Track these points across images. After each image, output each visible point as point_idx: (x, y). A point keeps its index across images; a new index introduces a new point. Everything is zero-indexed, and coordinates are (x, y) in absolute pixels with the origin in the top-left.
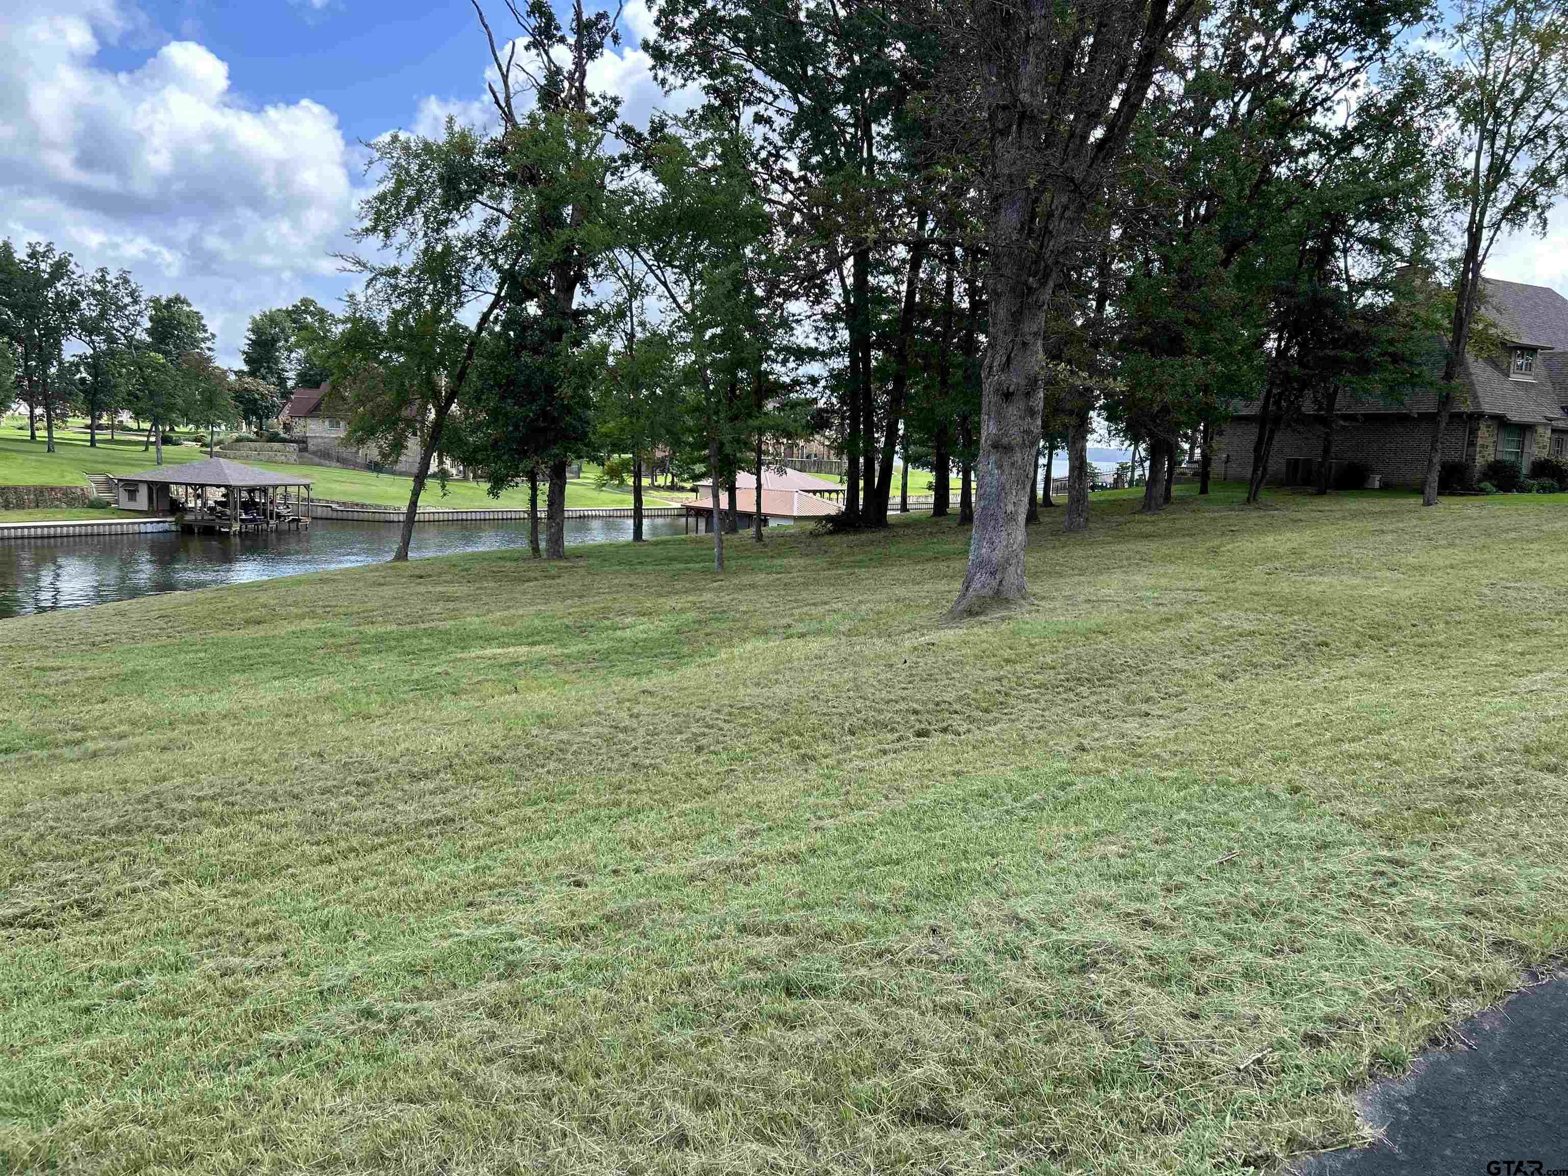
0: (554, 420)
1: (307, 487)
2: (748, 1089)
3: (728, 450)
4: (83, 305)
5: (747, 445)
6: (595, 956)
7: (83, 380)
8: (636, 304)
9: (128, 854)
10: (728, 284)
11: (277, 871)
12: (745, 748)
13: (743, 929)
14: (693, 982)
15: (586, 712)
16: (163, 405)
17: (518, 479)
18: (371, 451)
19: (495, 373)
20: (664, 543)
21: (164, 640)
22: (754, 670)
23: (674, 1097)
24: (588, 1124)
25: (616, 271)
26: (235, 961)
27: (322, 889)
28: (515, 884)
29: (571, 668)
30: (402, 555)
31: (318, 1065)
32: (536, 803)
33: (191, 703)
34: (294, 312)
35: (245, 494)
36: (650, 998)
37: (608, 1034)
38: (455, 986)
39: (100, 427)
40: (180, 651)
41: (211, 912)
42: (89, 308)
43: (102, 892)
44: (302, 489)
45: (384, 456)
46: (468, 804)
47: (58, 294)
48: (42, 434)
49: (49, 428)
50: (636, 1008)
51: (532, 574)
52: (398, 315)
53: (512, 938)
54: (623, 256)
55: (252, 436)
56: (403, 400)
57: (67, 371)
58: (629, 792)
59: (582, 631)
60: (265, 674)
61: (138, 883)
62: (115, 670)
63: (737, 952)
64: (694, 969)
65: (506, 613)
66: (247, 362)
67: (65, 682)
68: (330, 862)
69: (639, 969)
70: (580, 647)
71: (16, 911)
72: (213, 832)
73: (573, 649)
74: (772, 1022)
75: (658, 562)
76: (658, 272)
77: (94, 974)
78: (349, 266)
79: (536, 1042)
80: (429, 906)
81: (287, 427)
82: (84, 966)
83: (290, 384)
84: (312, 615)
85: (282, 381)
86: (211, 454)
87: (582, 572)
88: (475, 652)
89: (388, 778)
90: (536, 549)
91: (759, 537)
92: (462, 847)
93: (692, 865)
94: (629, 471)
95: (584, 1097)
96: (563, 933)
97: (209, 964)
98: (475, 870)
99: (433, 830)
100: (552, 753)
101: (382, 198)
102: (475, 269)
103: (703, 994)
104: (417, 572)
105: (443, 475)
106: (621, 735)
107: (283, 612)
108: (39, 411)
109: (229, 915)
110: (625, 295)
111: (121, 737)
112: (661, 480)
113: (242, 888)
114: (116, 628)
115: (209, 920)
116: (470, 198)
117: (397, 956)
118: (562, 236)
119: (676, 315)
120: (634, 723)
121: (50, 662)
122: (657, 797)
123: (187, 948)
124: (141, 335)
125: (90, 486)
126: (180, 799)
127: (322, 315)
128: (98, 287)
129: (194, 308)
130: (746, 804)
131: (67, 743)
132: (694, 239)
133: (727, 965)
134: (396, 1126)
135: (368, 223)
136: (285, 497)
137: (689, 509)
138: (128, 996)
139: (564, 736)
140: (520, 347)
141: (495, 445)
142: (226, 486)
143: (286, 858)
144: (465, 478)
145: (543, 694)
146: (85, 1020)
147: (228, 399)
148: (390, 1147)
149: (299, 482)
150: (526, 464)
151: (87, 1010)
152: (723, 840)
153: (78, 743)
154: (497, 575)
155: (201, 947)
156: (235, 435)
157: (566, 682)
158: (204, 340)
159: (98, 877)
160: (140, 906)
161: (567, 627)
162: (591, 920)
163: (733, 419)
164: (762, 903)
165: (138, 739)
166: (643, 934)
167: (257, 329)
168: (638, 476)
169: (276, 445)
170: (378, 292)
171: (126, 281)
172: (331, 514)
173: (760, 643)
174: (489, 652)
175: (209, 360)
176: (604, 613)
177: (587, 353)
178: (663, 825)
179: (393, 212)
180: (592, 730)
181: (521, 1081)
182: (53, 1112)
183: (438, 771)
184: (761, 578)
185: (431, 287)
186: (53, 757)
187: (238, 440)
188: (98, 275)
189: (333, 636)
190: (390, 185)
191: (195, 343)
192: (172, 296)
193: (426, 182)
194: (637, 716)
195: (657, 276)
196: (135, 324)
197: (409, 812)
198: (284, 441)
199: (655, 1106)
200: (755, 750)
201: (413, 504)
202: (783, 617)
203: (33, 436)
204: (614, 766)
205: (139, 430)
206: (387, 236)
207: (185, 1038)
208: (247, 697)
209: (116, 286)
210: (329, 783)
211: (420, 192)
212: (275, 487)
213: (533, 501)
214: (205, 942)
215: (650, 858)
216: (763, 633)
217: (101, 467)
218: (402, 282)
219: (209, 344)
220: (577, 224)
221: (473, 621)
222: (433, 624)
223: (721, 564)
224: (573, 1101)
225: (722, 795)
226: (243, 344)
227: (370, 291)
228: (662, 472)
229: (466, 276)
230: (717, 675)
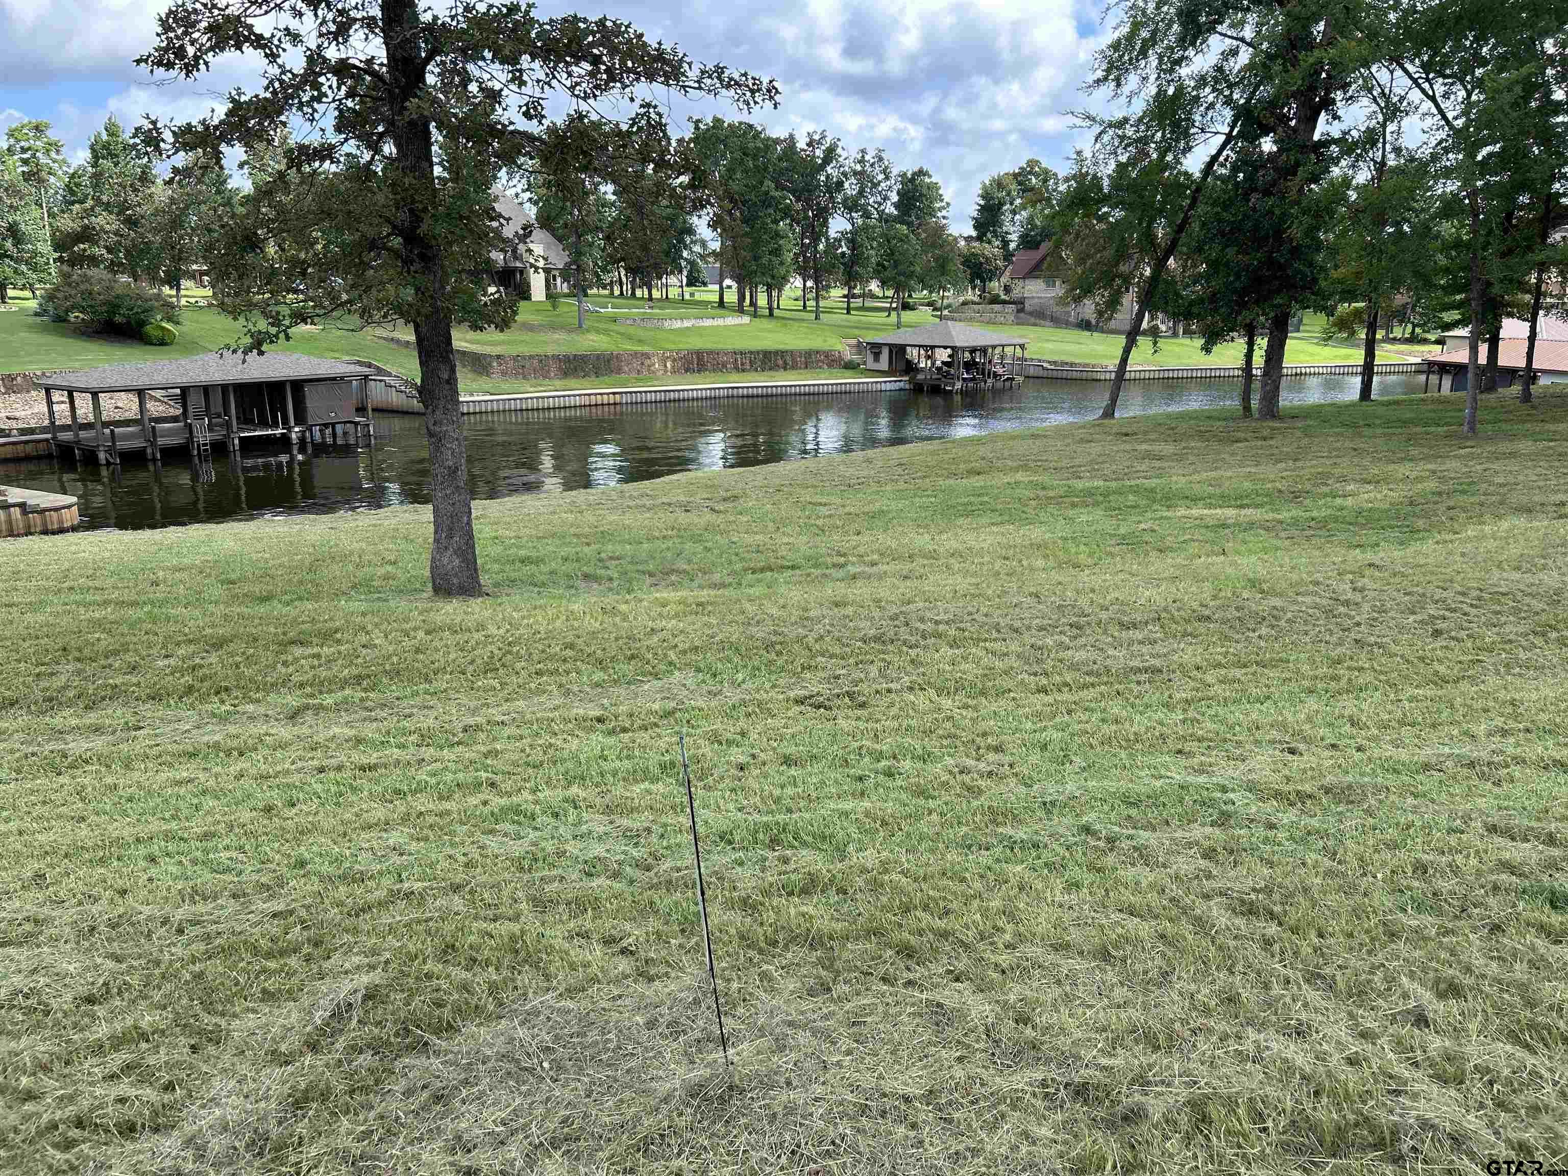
0: (1281, 267)
1: (1022, 347)
2: (1501, 990)
3: (1496, 290)
4: (846, 185)
5: (1523, 287)
6: (1315, 823)
7: (843, 254)
8: (1391, 127)
9: (884, 660)
10: (1518, 89)
11: (1002, 693)
12: (1498, 639)
13: (1493, 829)
14: (1431, 871)
15: (1301, 582)
16: (904, 274)
17: (1235, 334)
18: (1088, 309)
19: (1220, 221)
20: (1397, 403)
21: (901, 485)
22: (1514, 550)
23: (1412, 975)
24: (1312, 977)
25: (1370, 91)
26: (971, 763)
27: (1039, 715)
28: (1225, 740)
29: (1283, 534)
30: (1109, 413)
31: (1046, 864)
32: (1245, 666)
33: (923, 541)
34: (1019, 174)
35: (967, 355)
36: (1379, 876)
37: (1332, 900)
38: (1167, 823)
39: (854, 296)
40: (915, 496)
41: (949, 718)
42: (850, 188)
43: (864, 687)
44: (1018, 349)
45: (1100, 314)
46: (1176, 658)
47: (827, 177)
48: (811, 304)
49: (817, 299)
50: (1364, 883)
51: (1241, 435)
52: (1121, 168)
53: (1224, 789)
54: (1381, 73)
55: (976, 299)
56: (1122, 255)
57: (832, 246)
58: (1349, 668)
59: (1296, 496)
60: (984, 520)
61: (891, 685)
62: (866, 509)
63: (1486, 852)
64: (1432, 858)
65: (1213, 474)
66: (975, 227)
67: (830, 516)
68: (1046, 692)
69: (1366, 846)
70: (1294, 513)
71: (807, 693)
72: (947, 652)
73: (1284, 515)
74: (1533, 930)
75: (1388, 423)
76: (1426, 86)
77: (864, 752)
78: (1079, 122)
79: (1254, 890)
80: (1139, 746)
81: (1007, 289)
82: (856, 745)
83: (1012, 246)
84: (1025, 467)
85: (1005, 243)
86: (940, 317)
87: (1298, 434)
88: (1182, 512)
89: (1099, 624)
90: (1247, 408)
91: (1526, 396)
92: (1170, 697)
93: (1426, 754)
94: (1362, 321)
95: (1306, 950)
96: (1278, 795)
97: (949, 761)
98: (1184, 721)
99: (1143, 677)
100: (1264, 619)
101: (1116, 46)
102: (1207, 109)
103: (1445, 885)
104: (1124, 430)
105: (1154, 332)
106: (1342, 609)
107: (999, 464)
108: (810, 284)
109: (963, 723)
110: (1380, 118)
111: (873, 564)
112: (1397, 332)
113: (970, 702)
114: (865, 473)
115: (948, 725)
116: (1208, 31)
117: (1111, 785)
118: (1308, 59)
119: (1442, 134)
120: (1358, 597)
121: (818, 499)
122: (1382, 677)
123: (932, 744)
124: (890, 209)
125: (843, 348)
126: (922, 620)
127: (1046, 175)
128: (858, 168)
129: (934, 180)
130: (1496, 700)
131: (834, 565)
132: (1476, 39)
133: (1473, 861)
134: (1119, 930)
135: (1100, 74)
136: (1002, 357)
137: (1431, 364)
138: (889, 774)
139: (1277, 602)
140: (1250, 187)
141: (1213, 298)
142: (953, 348)
143: (1007, 683)
144: (1175, 335)
145: (1253, 558)
146: (859, 786)
147: (957, 265)
148: (1116, 947)
149: (1015, 341)
150: (1245, 316)
151: (860, 779)
152: (1466, 733)
153: (842, 566)
154: (1201, 435)
155: (942, 747)
156: (962, 299)
157: (1277, 549)
158: (940, 209)
159: (862, 676)
160: (892, 704)
161: (1280, 491)
162: (1307, 788)
163: (1506, 254)
164: (1518, 806)
165: (885, 567)
166: (1369, 813)
167: (986, 195)
168: (1372, 329)
169: (997, 307)
170: (1104, 147)
171: (881, 159)
172: (1041, 373)
173: (1521, 522)
174: (1195, 512)
175: (943, 228)
176: (1323, 478)
177: (1327, 190)
178: (1389, 707)
179: (1126, 58)
180: (1308, 600)
181: (1240, 921)
182: (841, 853)
183: (1147, 623)
184: (1525, 446)
185: (1159, 134)
186: (825, 576)
187: (964, 303)
188: (859, 156)
189: (1044, 488)
190: (1125, 29)
191: (932, 213)
192: (916, 169)
193: (1163, 20)
194: (1362, 590)
195: (1423, 91)
196: (886, 198)
197: (1118, 658)
198: (1004, 302)
199: (1390, 980)
200: (1510, 641)
201: (1124, 361)
202: (1556, 492)
203: (805, 306)
204: (1334, 639)
205: (884, 297)
206: (1118, 85)
207: (935, 817)
208: (970, 539)
209: (872, 165)
210: (1046, 622)
211: (1154, 33)
212: (994, 347)
213: (1249, 356)
214: (945, 742)
215: (1375, 739)
216: (1528, 510)
217: (856, 332)
218: (1130, 131)
219: (944, 213)
220: (1329, 41)
221: (1178, 481)
222: (1138, 482)
223: (1472, 429)
224: (1296, 954)
225: (1464, 686)
226: (973, 210)
227: (1098, 146)
228: (1401, 322)
229: (1197, 118)
230: (1463, 555)
